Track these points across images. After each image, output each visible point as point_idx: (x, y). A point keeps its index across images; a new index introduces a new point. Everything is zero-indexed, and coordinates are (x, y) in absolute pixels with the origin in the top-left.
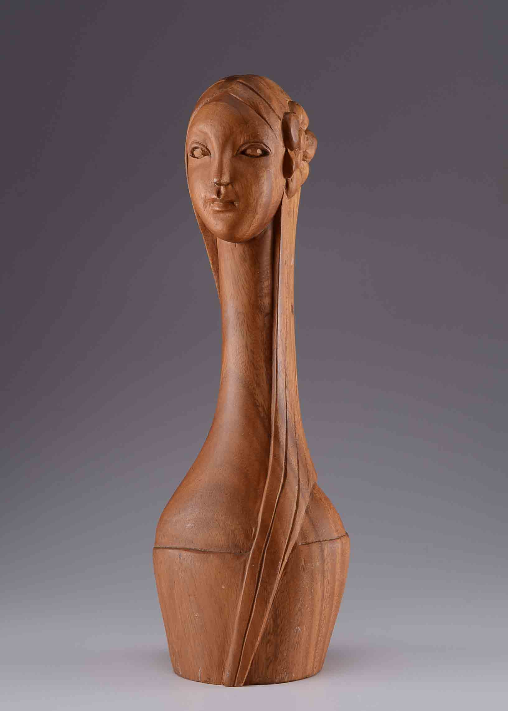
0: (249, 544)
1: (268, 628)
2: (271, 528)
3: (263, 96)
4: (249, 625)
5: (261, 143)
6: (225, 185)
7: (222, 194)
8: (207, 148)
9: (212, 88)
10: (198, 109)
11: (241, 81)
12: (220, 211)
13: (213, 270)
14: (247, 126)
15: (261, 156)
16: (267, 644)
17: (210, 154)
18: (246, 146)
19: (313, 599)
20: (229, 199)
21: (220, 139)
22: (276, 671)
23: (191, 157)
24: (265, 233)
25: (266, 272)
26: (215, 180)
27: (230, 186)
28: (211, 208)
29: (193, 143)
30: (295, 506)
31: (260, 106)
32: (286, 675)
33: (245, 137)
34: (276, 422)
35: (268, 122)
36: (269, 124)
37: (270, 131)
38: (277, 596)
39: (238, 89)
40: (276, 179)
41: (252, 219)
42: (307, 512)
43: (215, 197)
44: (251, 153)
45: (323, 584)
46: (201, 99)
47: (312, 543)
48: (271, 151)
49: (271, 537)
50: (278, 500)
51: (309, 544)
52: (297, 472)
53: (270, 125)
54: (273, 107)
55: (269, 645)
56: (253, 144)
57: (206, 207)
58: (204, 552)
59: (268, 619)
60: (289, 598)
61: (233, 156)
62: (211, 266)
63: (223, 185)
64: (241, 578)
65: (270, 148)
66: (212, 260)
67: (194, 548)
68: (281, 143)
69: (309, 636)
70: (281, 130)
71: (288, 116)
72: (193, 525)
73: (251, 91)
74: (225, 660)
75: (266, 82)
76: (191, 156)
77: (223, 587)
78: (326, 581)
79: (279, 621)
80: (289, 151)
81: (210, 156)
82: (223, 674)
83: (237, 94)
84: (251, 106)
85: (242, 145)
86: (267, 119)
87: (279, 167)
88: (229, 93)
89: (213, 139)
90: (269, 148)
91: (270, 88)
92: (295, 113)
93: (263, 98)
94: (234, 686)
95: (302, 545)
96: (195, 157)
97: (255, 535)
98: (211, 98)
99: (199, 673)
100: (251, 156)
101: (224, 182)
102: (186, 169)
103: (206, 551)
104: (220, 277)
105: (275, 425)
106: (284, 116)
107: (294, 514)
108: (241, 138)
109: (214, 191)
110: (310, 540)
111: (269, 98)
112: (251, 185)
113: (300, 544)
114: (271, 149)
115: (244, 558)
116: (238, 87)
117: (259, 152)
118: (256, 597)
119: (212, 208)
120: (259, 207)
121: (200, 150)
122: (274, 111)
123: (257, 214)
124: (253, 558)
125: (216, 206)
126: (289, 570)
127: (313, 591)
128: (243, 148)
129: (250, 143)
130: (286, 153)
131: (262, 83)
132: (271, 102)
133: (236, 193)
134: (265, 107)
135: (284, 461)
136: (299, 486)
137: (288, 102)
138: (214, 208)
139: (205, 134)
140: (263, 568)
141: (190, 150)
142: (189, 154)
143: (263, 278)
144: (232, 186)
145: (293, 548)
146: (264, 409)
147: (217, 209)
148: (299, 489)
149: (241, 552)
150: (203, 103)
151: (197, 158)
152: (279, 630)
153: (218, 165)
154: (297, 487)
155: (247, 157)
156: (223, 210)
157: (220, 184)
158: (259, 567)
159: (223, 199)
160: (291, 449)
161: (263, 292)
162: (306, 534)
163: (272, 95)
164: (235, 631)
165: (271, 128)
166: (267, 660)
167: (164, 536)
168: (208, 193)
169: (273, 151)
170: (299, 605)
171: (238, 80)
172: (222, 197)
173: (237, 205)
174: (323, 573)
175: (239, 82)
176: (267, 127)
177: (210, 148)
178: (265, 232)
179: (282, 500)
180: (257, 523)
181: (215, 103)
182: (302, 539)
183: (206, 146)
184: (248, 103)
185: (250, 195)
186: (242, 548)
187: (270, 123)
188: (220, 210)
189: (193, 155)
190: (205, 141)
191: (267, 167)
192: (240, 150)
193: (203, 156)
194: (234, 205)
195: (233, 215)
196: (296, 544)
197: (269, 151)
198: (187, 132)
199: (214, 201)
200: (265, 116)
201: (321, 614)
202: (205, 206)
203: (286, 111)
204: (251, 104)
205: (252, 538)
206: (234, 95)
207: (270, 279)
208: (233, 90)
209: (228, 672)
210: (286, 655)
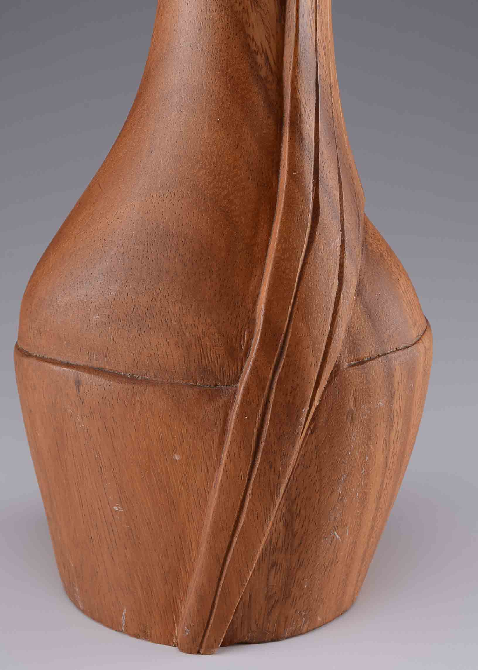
0: (234, 369)
1: (274, 541)
2: (286, 337)
4: (236, 539)
16: (269, 571)
19: (367, 474)
22: (287, 618)
30: (336, 282)
32: (306, 622)
34: (295, 90)
38: (296, 476)
42: (359, 291)
45: (387, 441)
47: (371, 359)
49: (287, 356)
50: (301, 272)
51: (363, 362)
52: (339, 203)
55: (273, 572)
58: (132, 379)
59: (276, 523)
60: (321, 480)
64: (216, 440)
67: (108, 368)
69: (355, 543)
72: (105, 319)
74: (178, 601)
77: (177, 458)
78: (393, 434)
79: (297, 525)
82: (174, 626)
94: (198, 653)
95: (351, 366)
97: (248, 349)
99: (123, 619)
103: (136, 379)
105: (292, 97)
107: (333, 300)
110: (365, 354)
113: (346, 365)
115: (225, 399)
118: (252, 482)
124: (245, 402)
126: (321, 421)
127: (370, 459)
135: (312, 180)
136: (343, 235)
140: (268, 422)
145: (331, 374)
146: (267, 58)
148: (343, 242)
149: (216, 385)
152: (296, 542)
154: (339, 239)
158: (258, 421)
160: (324, 151)
162: (356, 341)
164: (203, 549)
166: (268, 598)
167: (40, 332)
170: (339, 490)
174: (390, 420)
179: (309, 271)
180: (252, 321)
182: (351, 353)
186: (218, 374)
196: (337, 366)
201: (379, 497)
205: (242, 355)
209: (188, 627)
210: (308, 588)
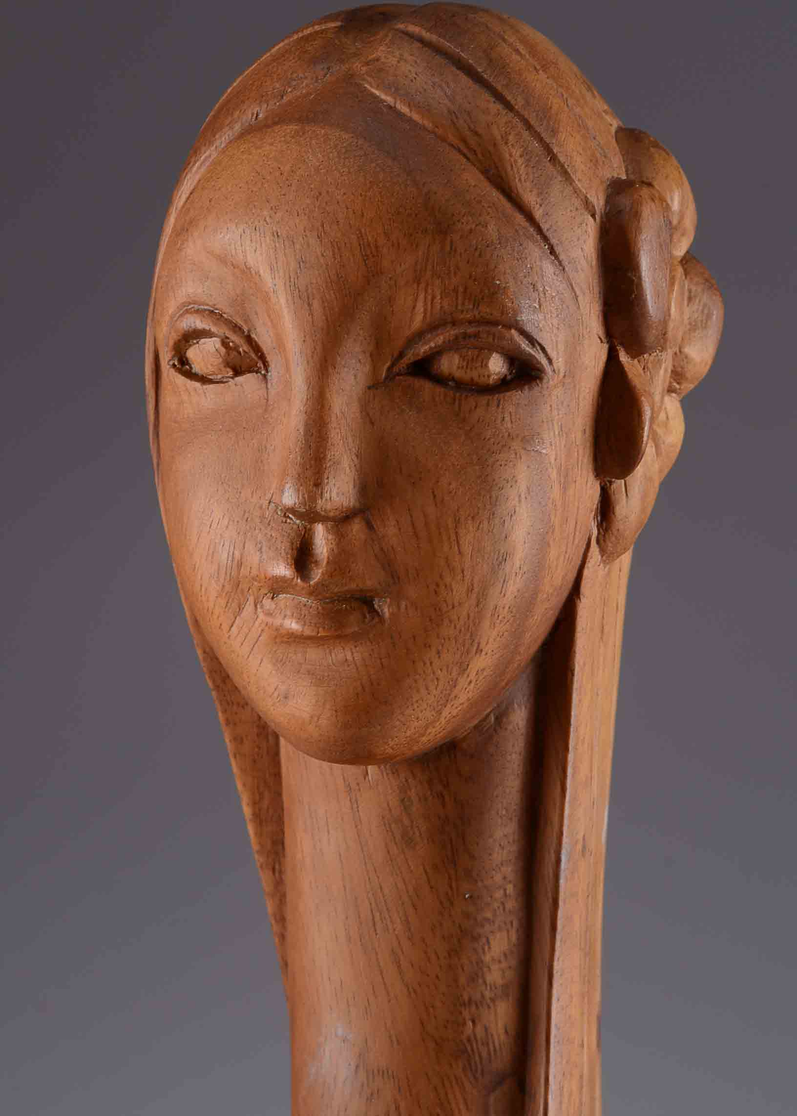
3: (519, 103)
5: (509, 327)
6: (333, 519)
7: (316, 563)
8: (249, 339)
9: (275, 59)
10: (209, 154)
11: (413, 29)
12: (310, 638)
13: (255, 847)
14: (448, 248)
15: (504, 385)
17: (267, 371)
18: (440, 340)
20: (353, 586)
21: (316, 304)
23: (172, 370)
24: (499, 719)
25: (499, 894)
26: (289, 498)
27: (357, 527)
28: (261, 616)
29: (187, 311)
31: (505, 150)
33: (433, 298)
35: (545, 227)
36: (545, 239)
37: (548, 268)
39: (405, 68)
40: (565, 489)
41: (454, 674)
43: (283, 570)
44: (458, 374)
46: (228, 109)
48: (550, 361)
53: (554, 241)
54: (562, 159)
56: (471, 330)
57: (240, 609)
61: (374, 386)
62: (251, 829)
63: (324, 519)
65: (549, 351)
66: (254, 803)
68: (594, 325)
70: (594, 263)
71: (624, 201)
73: (465, 80)
75: (524, 41)
76: (174, 366)
80: (623, 357)
81: (265, 376)
83: (395, 89)
84: (462, 147)
85: (420, 335)
86: (538, 214)
87: (579, 435)
88: (359, 85)
89: (282, 302)
90: (543, 349)
91: (545, 68)
92: (650, 185)
93: (518, 114)
96: (190, 375)
98: (274, 105)
100: (460, 385)
101: (329, 506)
102: (151, 417)
104: (288, 877)
106: (609, 200)
108: (416, 300)
109: (284, 546)
111: (546, 113)
112: (457, 522)
114: (553, 354)
116: (401, 59)
117: (497, 366)
119: (270, 620)
120: (486, 623)
121: (218, 345)
122: (566, 175)
123: (479, 651)
125: (289, 613)
128: (423, 349)
129: (454, 323)
130: (612, 363)
131: (510, 45)
132: (554, 132)
133: (387, 562)
134: (526, 153)
137: (613, 130)
138: (278, 622)
139: (245, 272)
141: (171, 343)
142: (166, 357)
143: (487, 920)
144: (370, 526)
147: (293, 625)
150: (237, 127)
151: (204, 380)
153: (306, 425)
155: (440, 390)
156: (322, 633)
157: (310, 516)
159: (321, 584)
161: (485, 982)
163: (556, 103)
165: (557, 257)
168: (250, 547)
169: (560, 362)
171: (401, 26)
172: (317, 575)
173: (386, 612)
175: (406, 33)
176: (535, 252)
177: (264, 338)
178: (501, 715)
181: (293, 127)
183: (246, 330)
184: (451, 138)
185: (452, 570)
187: (549, 234)
188: (308, 632)
189: (183, 366)
190: (240, 302)
191: (528, 439)
192: (410, 357)
193: (231, 373)
194: (373, 611)
195: (366, 654)
197: (544, 361)
198: (160, 256)
199: (276, 587)
200: (530, 198)
202: (235, 605)
203: (616, 175)
204: (464, 140)
206: (383, 97)
207: (515, 924)
208: (379, 71)
